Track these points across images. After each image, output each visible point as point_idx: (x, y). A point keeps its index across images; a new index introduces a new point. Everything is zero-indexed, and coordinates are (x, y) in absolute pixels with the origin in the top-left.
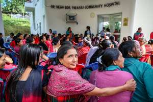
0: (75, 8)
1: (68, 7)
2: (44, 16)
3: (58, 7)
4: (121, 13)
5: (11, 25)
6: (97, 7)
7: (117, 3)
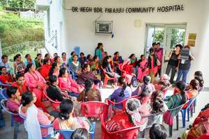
0: (109, 11)
1: (98, 10)
2: (61, 23)
3: (83, 10)
4: (186, 24)
5: (19, 28)
6: (145, 10)
7: (179, 8)
